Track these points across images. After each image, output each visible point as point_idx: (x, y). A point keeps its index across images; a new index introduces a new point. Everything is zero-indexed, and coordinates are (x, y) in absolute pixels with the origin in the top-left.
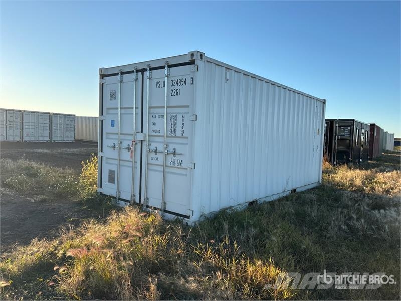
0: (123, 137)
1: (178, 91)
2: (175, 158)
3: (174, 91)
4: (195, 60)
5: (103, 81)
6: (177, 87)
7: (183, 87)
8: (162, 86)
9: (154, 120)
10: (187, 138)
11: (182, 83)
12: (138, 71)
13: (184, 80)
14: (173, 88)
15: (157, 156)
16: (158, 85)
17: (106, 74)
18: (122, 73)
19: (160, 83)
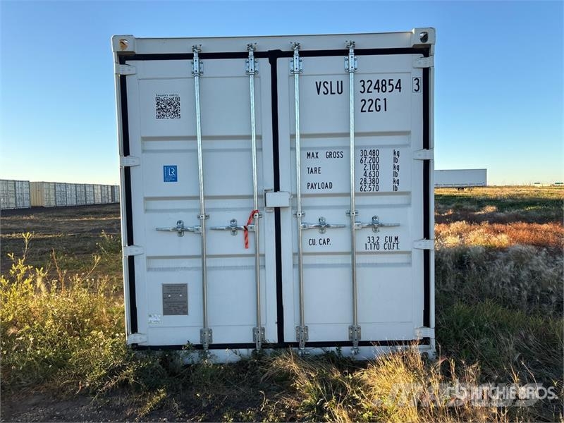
0: (211, 204)
1: (381, 103)
2: (378, 234)
3: (368, 104)
4: (430, 45)
5: (125, 70)
6: (375, 95)
7: (392, 97)
8: (334, 90)
9: (313, 163)
10: (408, 193)
11: (389, 88)
12: (258, 55)
13: (394, 83)
14: (366, 96)
15: (325, 236)
16: (322, 89)
17: (137, 53)
18: (203, 56)
19: (328, 86)
